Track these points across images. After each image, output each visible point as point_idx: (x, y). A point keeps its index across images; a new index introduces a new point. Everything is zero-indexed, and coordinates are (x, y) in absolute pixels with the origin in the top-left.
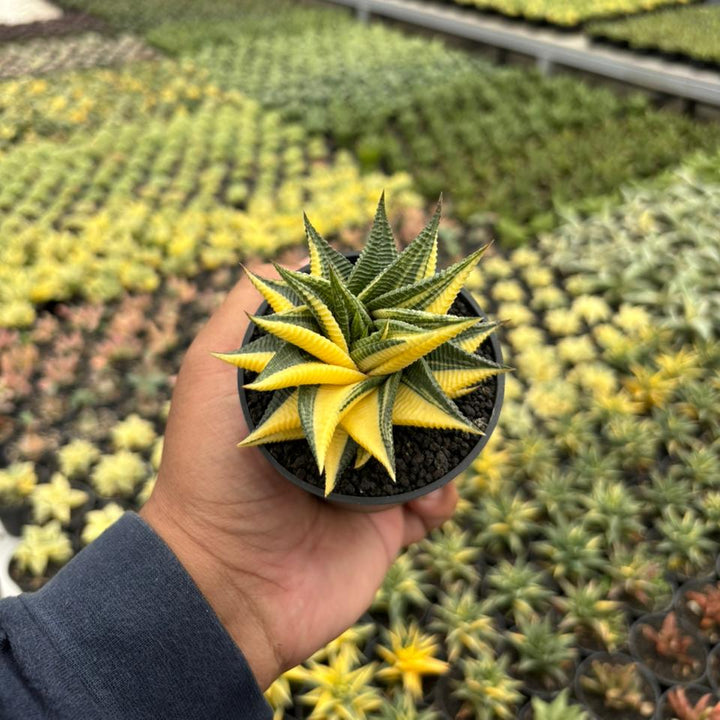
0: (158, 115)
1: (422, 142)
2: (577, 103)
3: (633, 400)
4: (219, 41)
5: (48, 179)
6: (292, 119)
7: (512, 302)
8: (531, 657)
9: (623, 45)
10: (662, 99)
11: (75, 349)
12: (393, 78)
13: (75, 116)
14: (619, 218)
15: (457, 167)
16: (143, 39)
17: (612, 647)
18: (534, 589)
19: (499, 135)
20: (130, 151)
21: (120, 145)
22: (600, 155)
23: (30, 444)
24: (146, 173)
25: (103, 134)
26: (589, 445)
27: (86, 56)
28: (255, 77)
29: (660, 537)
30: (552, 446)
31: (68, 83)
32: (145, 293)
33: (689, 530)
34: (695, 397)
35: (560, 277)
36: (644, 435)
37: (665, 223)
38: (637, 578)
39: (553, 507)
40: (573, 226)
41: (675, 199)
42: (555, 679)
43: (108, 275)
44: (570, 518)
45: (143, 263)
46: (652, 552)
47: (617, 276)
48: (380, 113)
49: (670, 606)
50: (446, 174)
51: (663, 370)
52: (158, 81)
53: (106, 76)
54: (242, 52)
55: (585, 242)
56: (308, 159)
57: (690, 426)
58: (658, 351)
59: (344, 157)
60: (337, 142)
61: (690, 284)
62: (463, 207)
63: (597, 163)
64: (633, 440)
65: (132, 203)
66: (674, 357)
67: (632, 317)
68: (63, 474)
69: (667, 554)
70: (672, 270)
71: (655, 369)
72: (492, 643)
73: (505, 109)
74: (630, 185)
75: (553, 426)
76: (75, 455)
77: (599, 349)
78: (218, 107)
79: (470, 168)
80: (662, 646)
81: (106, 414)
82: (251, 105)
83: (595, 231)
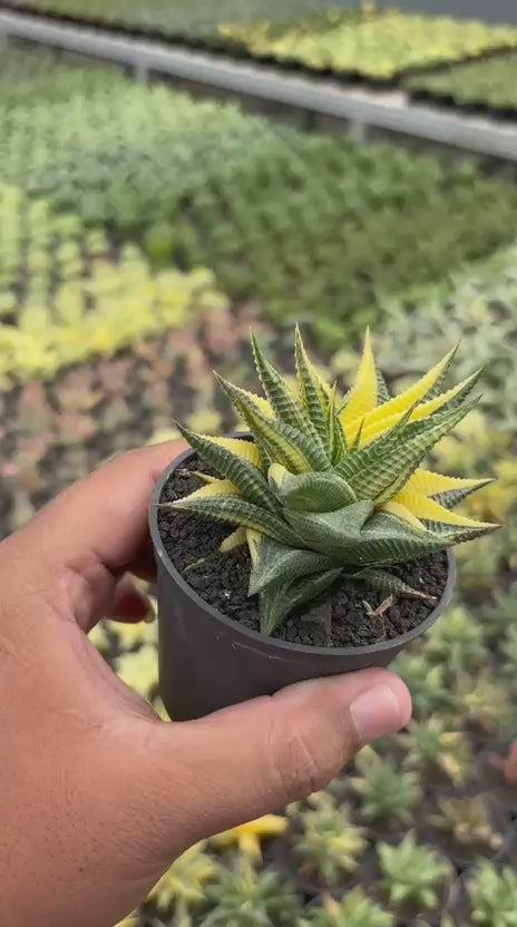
1: (222, 229)
2: (397, 175)
6: (64, 207)
8: (374, 801)
9: (446, 102)
10: (493, 163)
12: (184, 152)
14: (448, 308)
15: (265, 257)
17: (458, 780)
19: (310, 215)
22: (426, 235)
28: (15, 157)
29: (503, 659)
36: (484, 552)
37: (499, 310)
38: (482, 705)
40: (399, 321)
41: (510, 281)
42: (400, 821)
46: (497, 676)
48: (169, 195)
50: (253, 268)
51: (502, 478)
55: (412, 340)
56: (87, 256)
58: (496, 457)
59: (130, 251)
60: (120, 234)
62: (275, 306)
63: (423, 246)
69: (511, 676)
70: (509, 364)
73: (315, 184)
74: (458, 269)
79: (279, 258)
80: (510, 774)
82: (12, 194)
83: (422, 326)
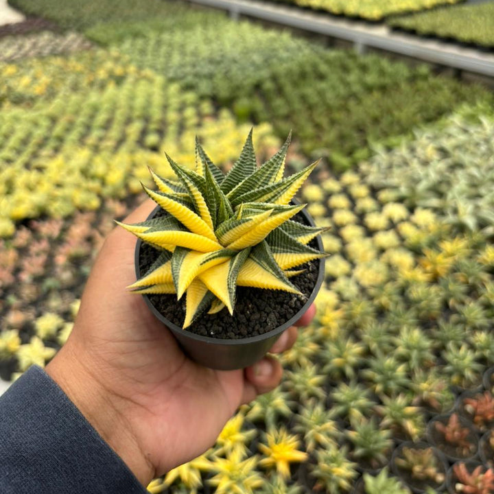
0: (95, 87)
1: (278, 102)
2: (382, 73)
3: (426, 272)
4: (136, 35)
5: (19, 134)
6: (188, 88)
7: (342, 208)
8: (362, 446)
9: (412, 33)
10: (439, 68)
11: (44, 251)
12: (257, 58)
13: (38, 89)
14: (412, 150)
15: (302, 118)
16: (83, 35)
17: (416, 438)
18: (363, 401)
19: (330, 95)
20: (77, 113)
21: (70, 109)
22: (399, 107)
23: (15, 318)
24: (88, 128)
25: (57, 102)
26: (397, 303)
27: (43, 47)
28: (162, 60)
29: (445, 363)
30: (372, 305)
31: (31, 67)
32: (91, 211)
33: (464, 358)
34: (465, 268)
35: (374, 191)
36: (433, 295)
37: (443, 153)
38: (431, 391)
39: (374, 346)
40: (382, 157)
41: (450, 136)
42: (379, 461)
43: (65, 199)
44: (386, 353)
45: (88, 190)
46: (440, 373)
47: (413, 190)
48: (249, 82)
49: (453, 408)
50: (296, 124)
51: (444, 252)
52: (94, 64)
53: (58, 62)
54: (152, 42)
55: (390, 167)
56: (200, 115)
57: (463, 288)
58: (441, 239)
59: (225, 113)
60: (220, 103)
61: (461, 193)
62: (308, 145)
63: (396, 113)
64: (426, 299)
65: (80, 149)
66: (452, 242)
67: (424, 217)
68: (39, 337)
69: (450, 374)
70: (449, 184)
71: (439, 251)
72: (336, 439)
73: (333, 78)
74: (418, 127)
75: (372, 292)
76: (47, 323)
77: (402, 239)
78: (137, 81)
79: (311, 119)
80: (449, 436)
81: (67, 295)
82: (159, 79)
83: (396, 159)
